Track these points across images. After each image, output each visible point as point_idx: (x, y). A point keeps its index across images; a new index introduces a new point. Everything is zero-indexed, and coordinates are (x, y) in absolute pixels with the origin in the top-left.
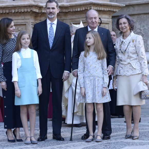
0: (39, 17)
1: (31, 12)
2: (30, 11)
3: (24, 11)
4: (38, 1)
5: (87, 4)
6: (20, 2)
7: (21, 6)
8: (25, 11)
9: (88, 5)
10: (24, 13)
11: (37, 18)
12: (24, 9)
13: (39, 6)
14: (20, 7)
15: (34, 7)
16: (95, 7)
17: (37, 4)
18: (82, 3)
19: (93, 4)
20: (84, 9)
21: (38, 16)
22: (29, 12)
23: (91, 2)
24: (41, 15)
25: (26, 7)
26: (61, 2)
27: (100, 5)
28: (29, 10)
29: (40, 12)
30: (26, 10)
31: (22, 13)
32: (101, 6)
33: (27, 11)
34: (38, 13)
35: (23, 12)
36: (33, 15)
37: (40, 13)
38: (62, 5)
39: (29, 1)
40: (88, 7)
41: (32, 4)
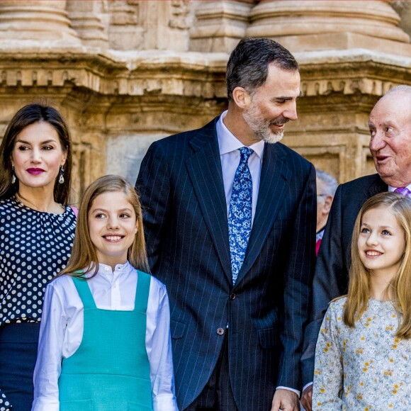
0: (100, 117)
1: (70, 90)
2: (61, 84)
3: (35, 82)
4: (101, 39)
5: (342, 66)
6: (14, 38)
7: (19, 56)
8: (40, 83)
9: (345, 70)
10: (35, 90)
11: (91, 122)
12: (35, 73)
13: (109, 62)
14: (14, 60)
15: (82, 65)
16: (379, 84)
17: (98, 51)
18: (316, 59)
19: (371, 68)
20: (323, 88)
21: (96, 113)
22: (58, 88)
23: (361, 56)
24: (110, 108)
25: (44, 64)
26: (212, 51)
27: (402, 73)
28: (58, 79)
29: (106, 92)
30: (42, 77)
31: (21, 90)
32: (405, 79)
33: (50, 82)
34: (100, 96)
35: (27, 88)
36: (73, 104)
37: (109, 96)
38: (216, 62)
39: (60, 36)
40: (344, 83)
41: (74, 49)
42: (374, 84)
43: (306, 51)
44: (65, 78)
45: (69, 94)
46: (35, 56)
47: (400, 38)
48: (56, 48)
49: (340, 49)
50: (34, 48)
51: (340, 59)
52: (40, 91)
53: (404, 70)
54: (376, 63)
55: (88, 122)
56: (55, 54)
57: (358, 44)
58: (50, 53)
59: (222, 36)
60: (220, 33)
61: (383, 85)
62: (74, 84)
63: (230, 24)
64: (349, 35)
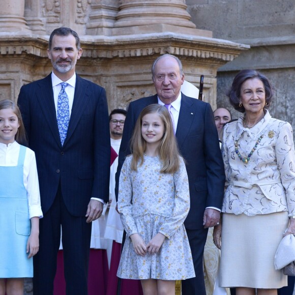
0: (42, 68)
1: (25, 56)
2: (20, 53)
3: (7, 52)
4: (42, 30)
5: (159, 40)
8: (10, 53)
9: (160, 42)
10: (8, 56)
11: (37, 71)
12: (8, 48)
13: (44, 41)
15: (30, 43)
16: (177, 49)
17: (38, 36)
18: (146, 37)
19: (173, 41)
20: (150, 52)
21: (39, 66)
22: (18, 55)
23: (168, 36)
24: (46, 64)
25: (12, 44)
26: (97, 34)
27: (189, 43)
28: (19, 51)
29: (44, 56)
30: (11, 50)
32: (191, 46)
33: (15, 52)
34: (40, 58)
35: (4, 55)
36: (27, 62)
38: (97, 40)
39: (20, 29)
40: (160, 49)
41: (26, 36)
42: (175, 49)
43: (143, 33)
44: (22, 50)
45: (25, 58)
46: (7, 39)
47: (190, 26)
48: (17, 35)
49: (159, 32)
50: (6, 36)
51: (158, 37)
52: (11, 57)
53: (190, 42)
54: (175, 39)
55: (36, 71)
56: (17, 38)
57: (168, 30)
58: (14, 38)
59: (102, 27)
60: (101, 25)
61: (180, 49)
62: (26, 53)
63: (106, 21)
64: (163, 25)
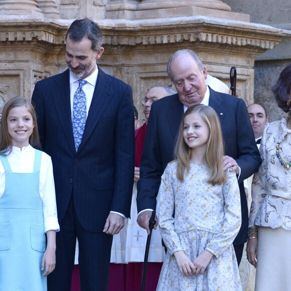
0: (55, 57)
1: (36, 43)
2: (31, 39)
3: (16, 38)
4: (55, 13)
5: (189, 25)
6: (6, 14)
7: (7, 24)
8: (18, 39)
9: (190, 28)
10: (16, 43)
11: (50, 60)
12: (16, 33)
13: (58, 26)
14: (4, 27)
15: (42, 29)
16: (210, 35)
17: (51, 20)
18: (174, 22)
19: (205, 27)
20: (179, 39)
21: (52, 55)
22: (28, 42)
23: (199, 20)
24: (60, 52)
25: (21, 29)
26: (118, 18)
27: (223, 29)
28: (29, 37)
29: (57, 43)
30: (20, 36)
31: (9, 43)
32: (225, 32)
33: (24, 38)
34: (53, 45)
35: (12, 42)
36: (39, 50)
37: (59, 45)
38: (118, 25)
39: (30, 12)
40: (190, 35)
41: (37, 20)
42: (207, 35)
43: (170, 17)
44: (32, 36)
45: (35, 45)
46: (15, 24)
47: (224, 8)
48: (27, 19)
49: (188, 16)
50: (15, 20)
51: (187, 22)
52: (19, 44)
53: (224, 27)
54: (208, 23)
55: (48, 60)
56: (26, 23)
57: (199, 13)
58: (23, 22)
59: (123, 10)
60: (123, 8)
61: (212, 36)
62: (37, 39)
63: (128, 3)
64: (193, 7)
